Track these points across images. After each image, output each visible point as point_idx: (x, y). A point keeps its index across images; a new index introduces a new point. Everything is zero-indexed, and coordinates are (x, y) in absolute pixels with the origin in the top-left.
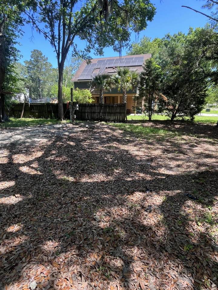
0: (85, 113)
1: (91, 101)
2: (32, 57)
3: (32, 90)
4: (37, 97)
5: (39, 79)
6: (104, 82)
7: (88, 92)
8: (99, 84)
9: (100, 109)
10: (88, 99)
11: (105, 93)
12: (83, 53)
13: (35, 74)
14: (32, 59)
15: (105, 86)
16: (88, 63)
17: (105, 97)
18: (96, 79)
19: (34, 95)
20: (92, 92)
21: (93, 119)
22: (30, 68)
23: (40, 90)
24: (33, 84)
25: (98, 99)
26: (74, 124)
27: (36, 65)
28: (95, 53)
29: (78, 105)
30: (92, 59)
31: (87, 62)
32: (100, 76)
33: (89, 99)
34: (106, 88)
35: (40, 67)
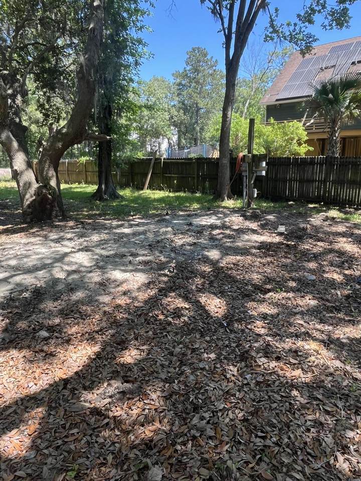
0: (285, 181)
1: (303, 150)
2: (187, 64)
3: (183, 129)
4: (190, 143)
5: (197, 106)
6: (345, 98)
7: (298, 128)
8: (331, 102)
9: (326, 170)
10: (295, 147)
11: (345, 128)
12: (292, 28)
13: (191, 97)
14: (188, 68)
15: (348, 107)
16: (303, 53)
17: (344, 139)
18: (324, 90)
19: (185, 139)
20: (308, 126)
21: (305, 199)
22: (182, 85)
23: (198, 129)
24: (186, 118)
25: (322, 144)
26: (246, 218)
27: (195, 78)
28: (326, 23)
29: (264, 164)
30: (315, 40)
31: (301, 50)
32: (333, 84)
33: (300, 144)
34: (351, 113)
35: (200, 81)
